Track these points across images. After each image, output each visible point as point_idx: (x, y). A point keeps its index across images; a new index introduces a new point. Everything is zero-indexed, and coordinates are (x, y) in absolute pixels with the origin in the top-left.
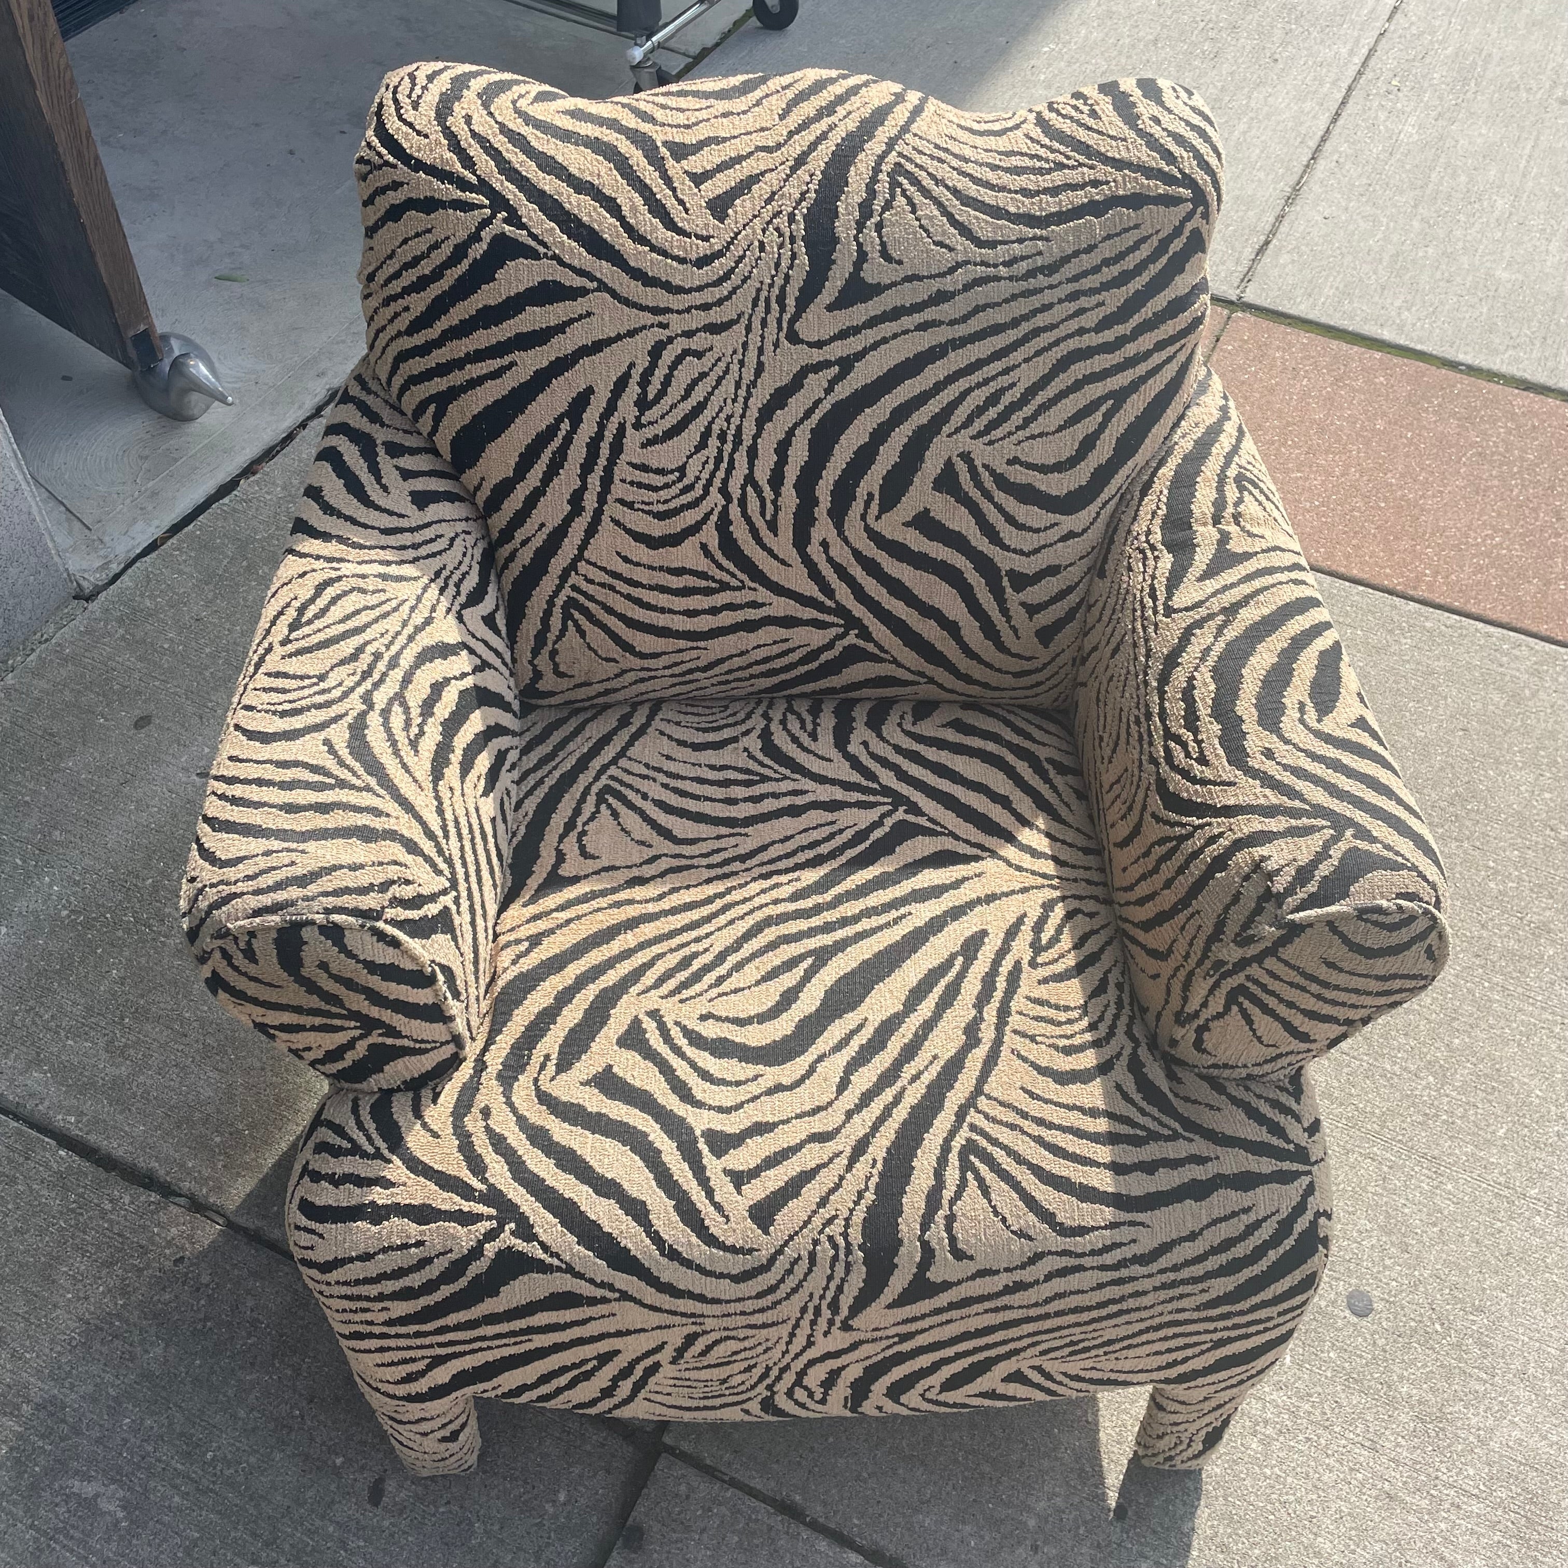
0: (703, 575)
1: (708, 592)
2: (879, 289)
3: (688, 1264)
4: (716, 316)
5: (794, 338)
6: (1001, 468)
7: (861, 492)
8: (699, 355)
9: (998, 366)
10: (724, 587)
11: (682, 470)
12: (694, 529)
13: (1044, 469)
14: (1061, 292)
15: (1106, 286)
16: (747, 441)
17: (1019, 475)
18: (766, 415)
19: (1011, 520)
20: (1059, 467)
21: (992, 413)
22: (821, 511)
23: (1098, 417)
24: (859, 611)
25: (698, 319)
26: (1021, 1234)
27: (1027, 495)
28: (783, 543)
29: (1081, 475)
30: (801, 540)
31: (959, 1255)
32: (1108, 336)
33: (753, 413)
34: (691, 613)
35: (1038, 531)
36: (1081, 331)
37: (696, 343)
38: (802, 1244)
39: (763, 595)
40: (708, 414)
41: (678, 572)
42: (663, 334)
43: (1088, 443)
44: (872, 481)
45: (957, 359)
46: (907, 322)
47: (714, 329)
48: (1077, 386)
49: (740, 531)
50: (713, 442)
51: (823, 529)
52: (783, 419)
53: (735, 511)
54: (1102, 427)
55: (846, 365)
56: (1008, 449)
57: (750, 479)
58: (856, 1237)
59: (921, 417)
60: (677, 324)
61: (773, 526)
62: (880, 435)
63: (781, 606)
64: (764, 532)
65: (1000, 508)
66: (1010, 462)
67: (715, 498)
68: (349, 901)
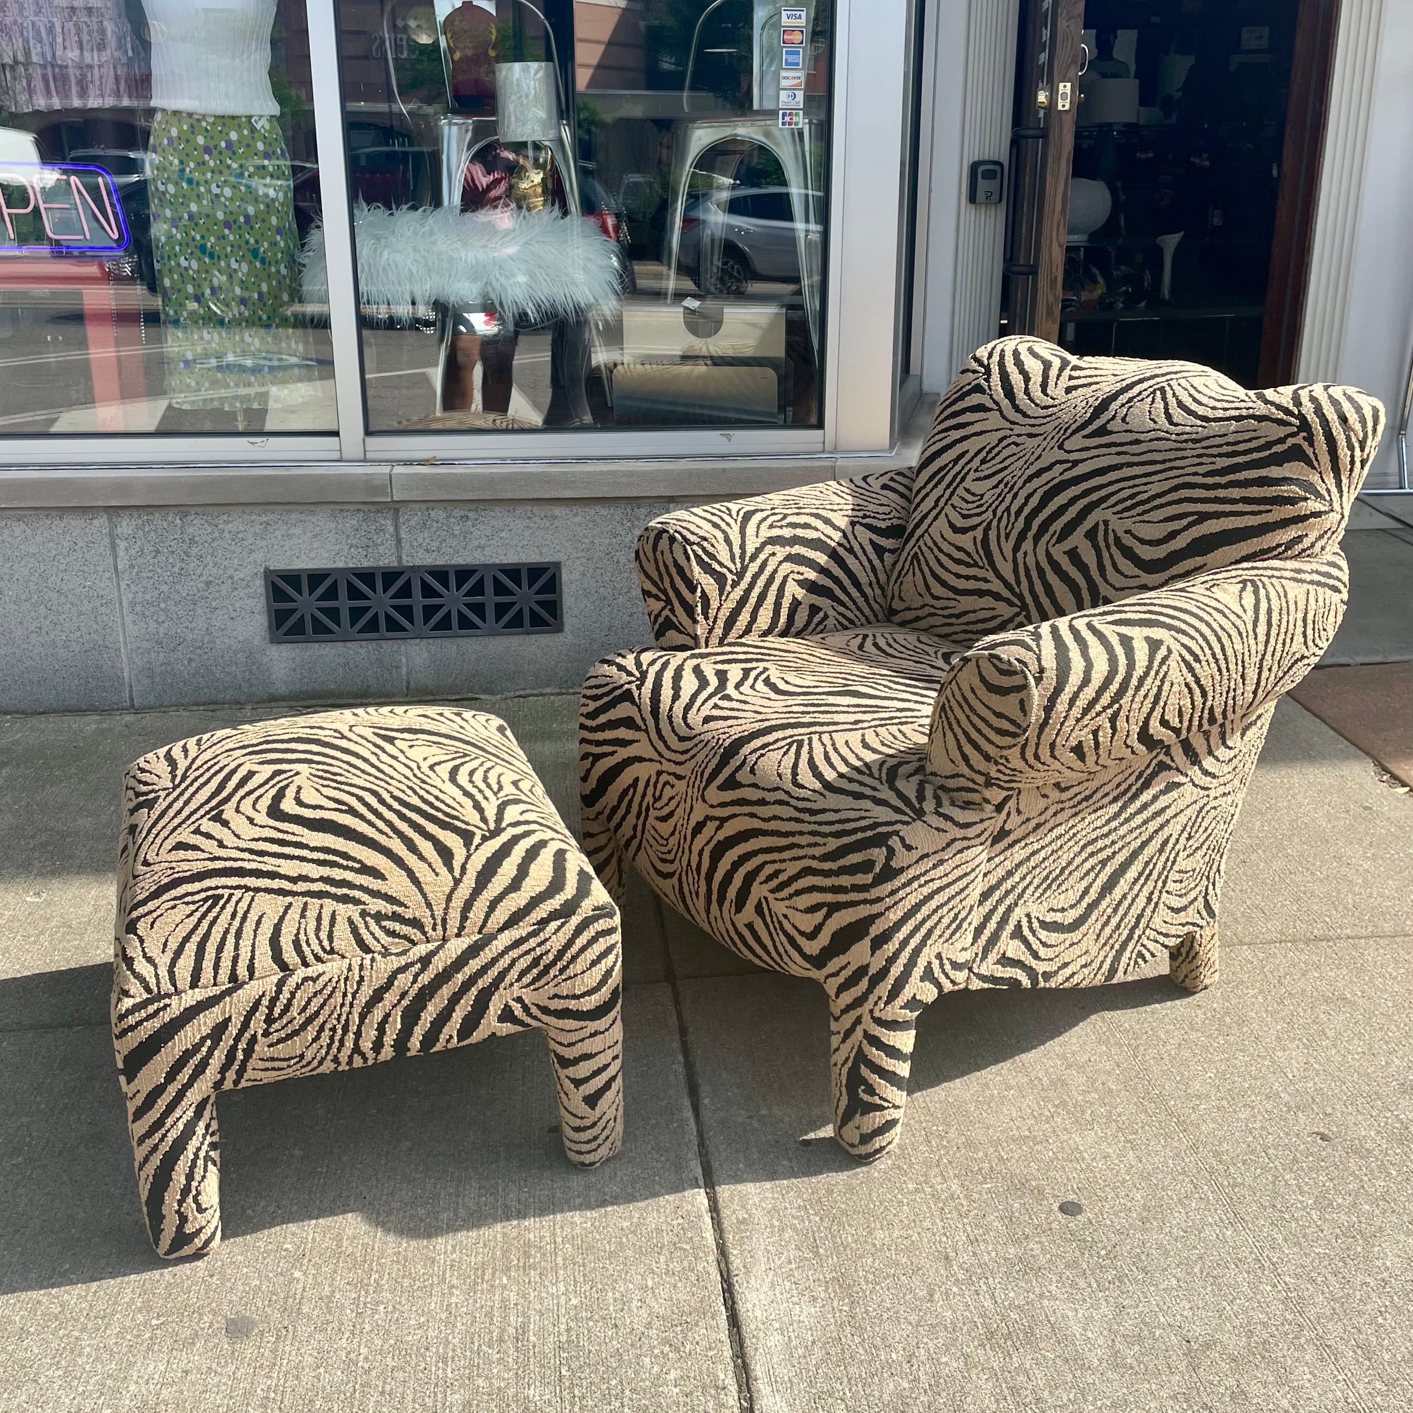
0: (969, 554)
1: (968, 565)
2: (1111, 433)
3: (671, 723)
4: (1034, 430)
5: (1061, 447)
6: (1120, 534)
7: (1052, 529)
8: (1017, 445)
9: (1144, 480)
10: (976, 564)
11: (982, 496)
12: (973, 528)
13: (1142, 541)
14: (1194, 453)
15: (1220, 455)
16: (1015, 490)
17: (1128, 541)
18: (1030, 479)
19: (1114, 565)
20: (1150, 543)
21: (1129, 503)
22: (1030, 535)
23: (1185, 522)
24: (1029, 599)
25: (1025, 430)
26: (779, 775)
27: (1128, 553)
28: (1008, 547)
29: (1160, 552)
30: (1016, 549)
31: (752, 771)
32: (1210, 480)
33: (1024, 477)
34: (958, 576)
35: (1126, 577)
36: (1195, 474)
37: (1019, 440)
38: (709, 736)
39: (991, 575)
40: (1006, 472)
41: (960, 549)
42: (1009, 432)
43: (1173, 535)
44: (1058, 525)
45: (1126, 472)
46: (1114, 450)
47: (1030, 435)
48: (1180, 501)
49: (993, 535)
50: (1002, 486)
51: (1027, 545)
52: (1036, 482)
53: (995, 523)
54: (1186, 528)
55: (1075, 463)
56: (1128, 524)
57: (1008, 509)
58: (727, 744)
59: (1094, 497)
60: (1017, 429)
61: (1007, 536)
62: (1073, 501)
63: (996, 586)
64: (1003, 539)
65: (1111, 556)
66: (1126, 532)
67: (990, 513)
68: (685, 532)
